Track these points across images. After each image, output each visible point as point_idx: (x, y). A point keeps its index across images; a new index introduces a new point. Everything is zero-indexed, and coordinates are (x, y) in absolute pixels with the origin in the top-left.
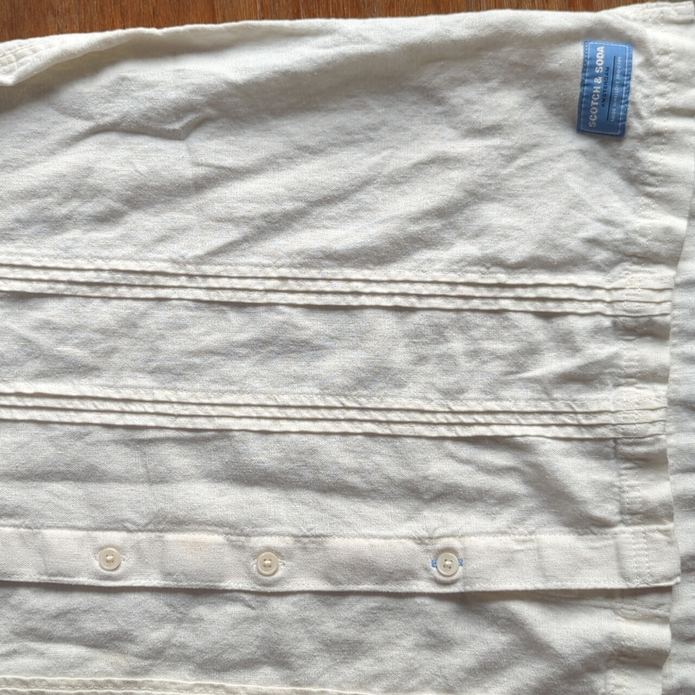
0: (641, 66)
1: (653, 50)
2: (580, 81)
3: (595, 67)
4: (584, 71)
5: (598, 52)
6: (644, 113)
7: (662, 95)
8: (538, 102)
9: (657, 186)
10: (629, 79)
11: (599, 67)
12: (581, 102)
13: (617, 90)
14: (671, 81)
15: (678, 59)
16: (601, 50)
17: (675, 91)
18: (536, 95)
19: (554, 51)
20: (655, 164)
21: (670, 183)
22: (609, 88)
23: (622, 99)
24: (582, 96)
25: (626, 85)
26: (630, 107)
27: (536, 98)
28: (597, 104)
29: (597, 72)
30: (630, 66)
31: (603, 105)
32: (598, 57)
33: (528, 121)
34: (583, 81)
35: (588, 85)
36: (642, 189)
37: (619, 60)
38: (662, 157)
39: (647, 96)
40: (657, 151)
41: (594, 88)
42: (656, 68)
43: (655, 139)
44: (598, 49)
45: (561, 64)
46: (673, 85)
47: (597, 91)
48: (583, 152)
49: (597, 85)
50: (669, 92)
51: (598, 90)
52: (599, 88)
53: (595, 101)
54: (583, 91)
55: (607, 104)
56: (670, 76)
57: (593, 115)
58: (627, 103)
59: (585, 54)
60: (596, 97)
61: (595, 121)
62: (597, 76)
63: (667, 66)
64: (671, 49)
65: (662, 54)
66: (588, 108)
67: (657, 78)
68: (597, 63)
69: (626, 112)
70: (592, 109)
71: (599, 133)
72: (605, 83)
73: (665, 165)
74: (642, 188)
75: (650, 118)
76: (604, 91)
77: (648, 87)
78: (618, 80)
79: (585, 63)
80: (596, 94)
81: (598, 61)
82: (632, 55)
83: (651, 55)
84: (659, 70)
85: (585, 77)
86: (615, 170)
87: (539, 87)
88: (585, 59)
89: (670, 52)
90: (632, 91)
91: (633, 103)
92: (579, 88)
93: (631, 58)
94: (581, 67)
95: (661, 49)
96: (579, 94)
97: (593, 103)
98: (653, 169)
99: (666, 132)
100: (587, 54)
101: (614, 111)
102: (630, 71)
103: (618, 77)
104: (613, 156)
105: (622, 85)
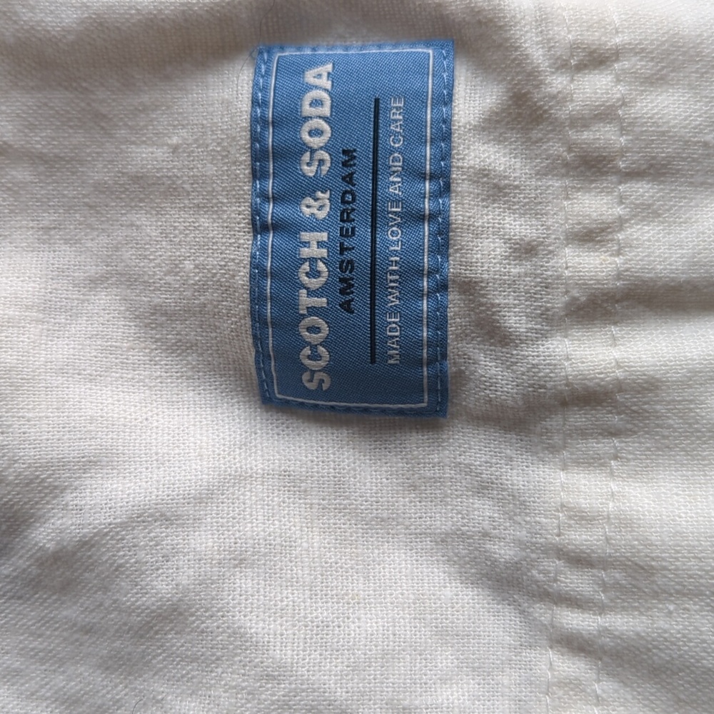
0: (493, 126)
1: (538, 56)
2: (245, 209)
3: (302, 153)
4: (258, 174)
5: (311, 87)
6: (515, 321)
7: (590, 236)
8: (104, 300)
9: (602, 609)
10: (445, 189)
11: (313, 151)
12: (257, 298)
13: (394, 239)
14: (633, 175)
15: (655, 80)
16: (319, 79)
17: (647, 212)
18: (92, 270)
19: (145, 99)
20: (583, 518)
21: (656, 595)
22: (364, 232)
23: (420, 273)
24: (257, 272)
25: (432, 217)
26: (454, 302)
27: (95, 283)
28: (323, 301)
29: (310, 171)
30: (444, 134)
31: (347, 306)
32: (307, 109)
33: (61, 371)
34: (256, 212)
35: (278, 226)
36: (545, 619)
37: (395, 114)
38: (614, 486)
39: (526, 250)
40: (594, 462)
41: (305, 236)
42: (557, 126)
43: (578, 418)
44: (310, 77)
45: (175, 149)
46: (642, 190)
47: (313, 251)
48: (291, 483)
49: (315, 226)
50: (621, 223)
51: (320, 244)
52: (324, 236)
53: (311, 293)
54: (263, 249)
55: (360, 300)
56: (622, 152)
57: (313, 347)
58: (443, 287)
59: (255, 102)
60: (314, 273)
61: (324, 370)
62: (310, 188)
63: (605, 114)
64: (618, 40)
65: (581, 67)
66: (288, 320)
67: (566, 165)
68: (306, 137)
69: (439, 322)
70: (308, 321)
71: (348, 410)
72: (346, 216)
73: (625, 522)
74: (541, 612)
75: (544, 335)
76: (343, 249)
77: (532, 209)
78: (396, 201)
79: (255, 138)
80: (313, 261)
81: (307, 127)
82: (450, 87)
83: (533, 76)
84: (573, 135)
85: (264, 197)
86: (428, 543)
87: (103, 240)
88: (258, 123)
89: (616, 54)
90: (461, 239)
91: (470, 288)
92: (246, 240)
93: (445, 99)
94: (245, 158)
95: (574, 47)
96: (247, 261)
97: (305, 300)
98: (580, 538)
99: (620, 386)
100: (264, 104)
101: (392, 326)
102: (446, 155)
103: (394, 186)
104: (414, 487)
105: (414, 217)
